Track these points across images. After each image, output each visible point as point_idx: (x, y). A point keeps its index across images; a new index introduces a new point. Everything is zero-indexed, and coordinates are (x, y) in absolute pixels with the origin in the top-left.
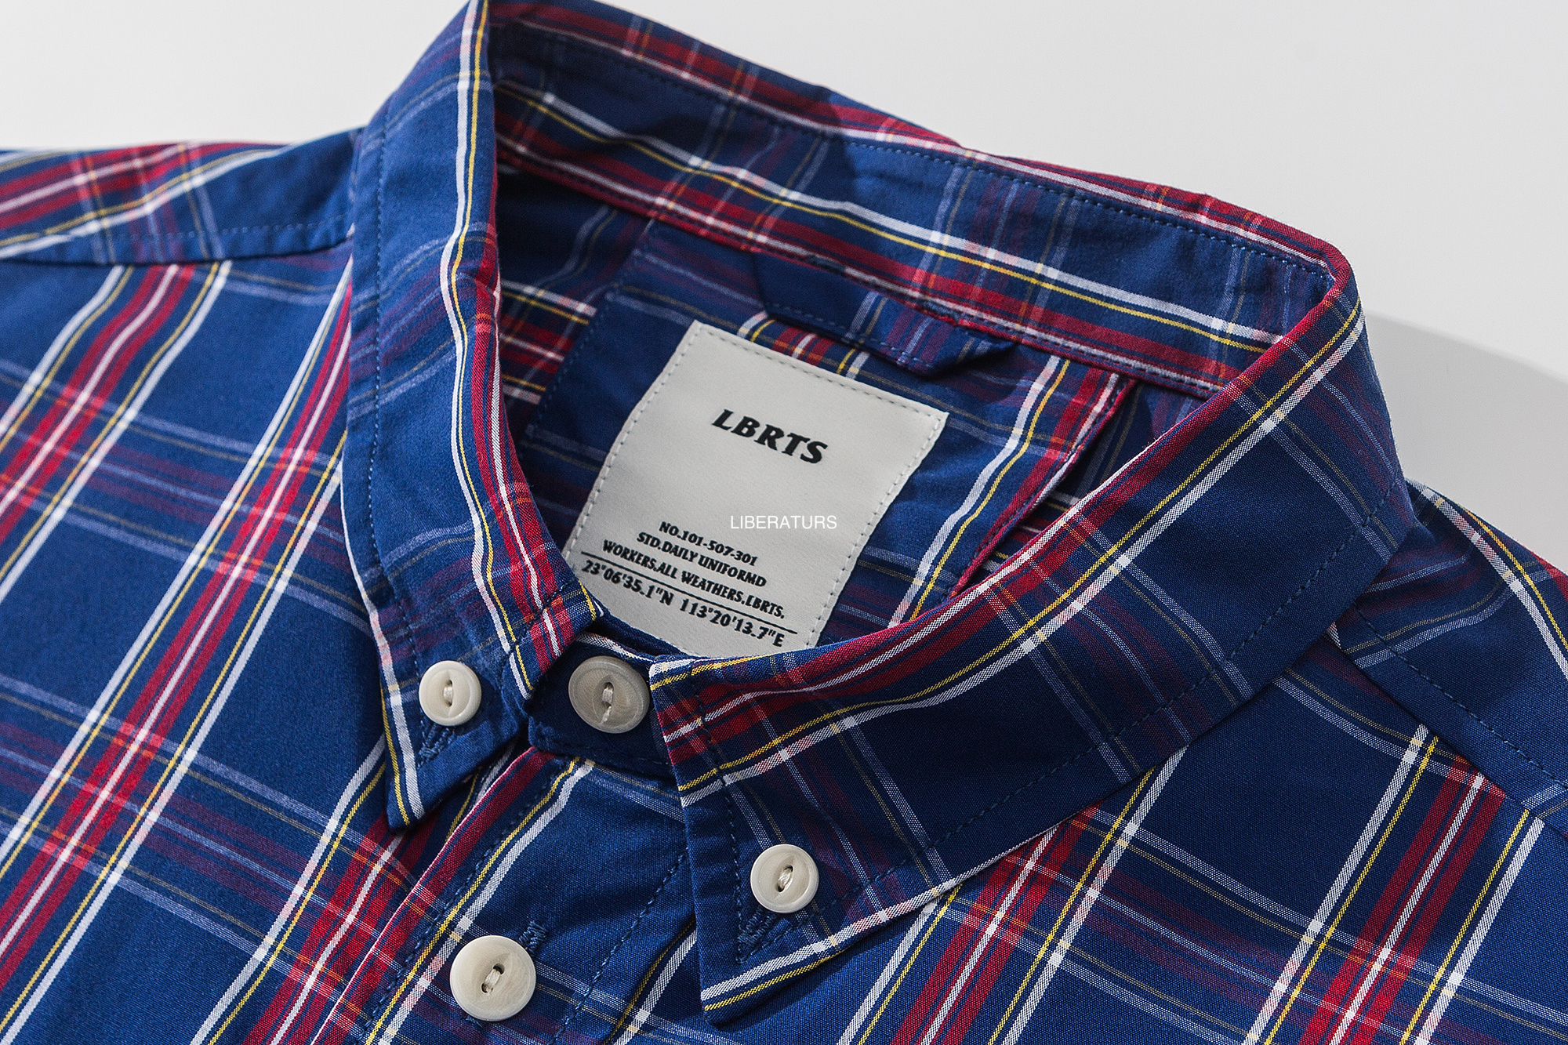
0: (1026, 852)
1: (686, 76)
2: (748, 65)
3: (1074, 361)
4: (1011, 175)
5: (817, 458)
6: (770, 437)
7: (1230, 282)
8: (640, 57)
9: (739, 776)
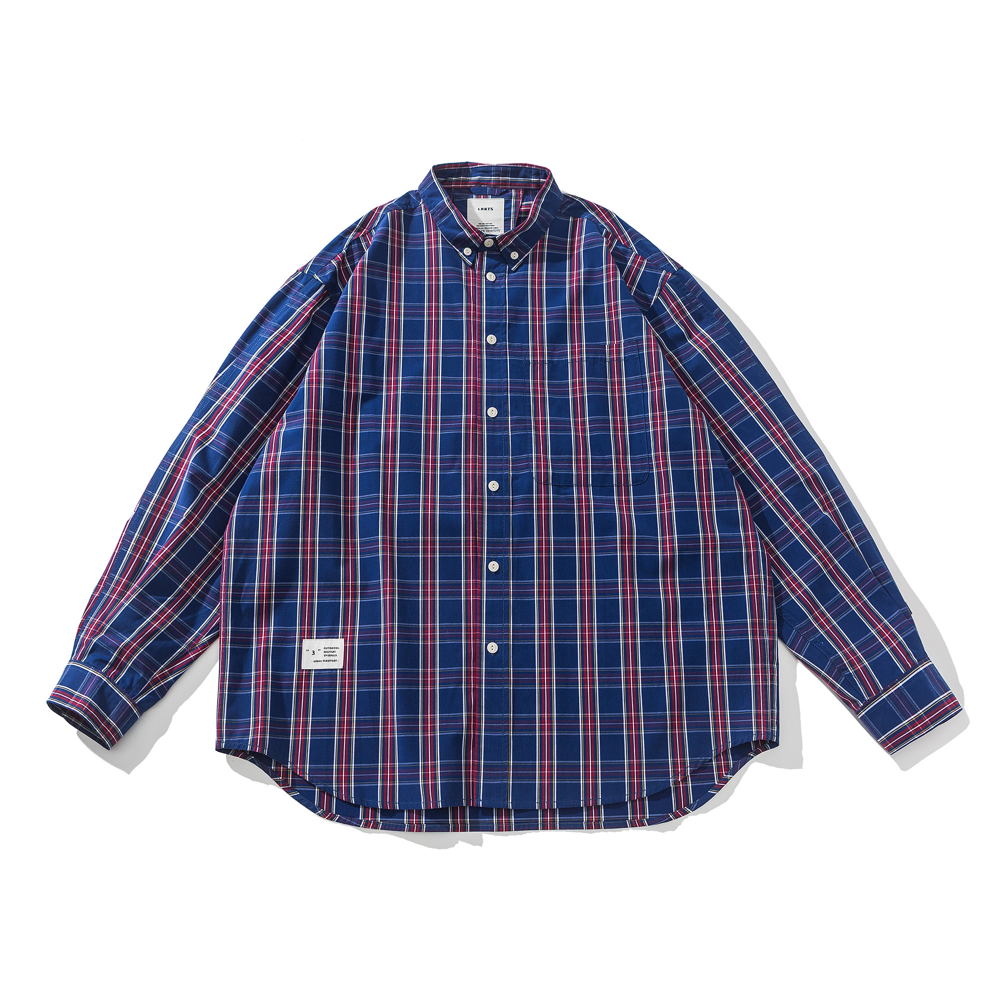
0: (538, 243)
3: (515, 188)
4: (500, 166)
5: (492, 209)
6: (486, 209)
7: (533, 174)
9: (506, 246)
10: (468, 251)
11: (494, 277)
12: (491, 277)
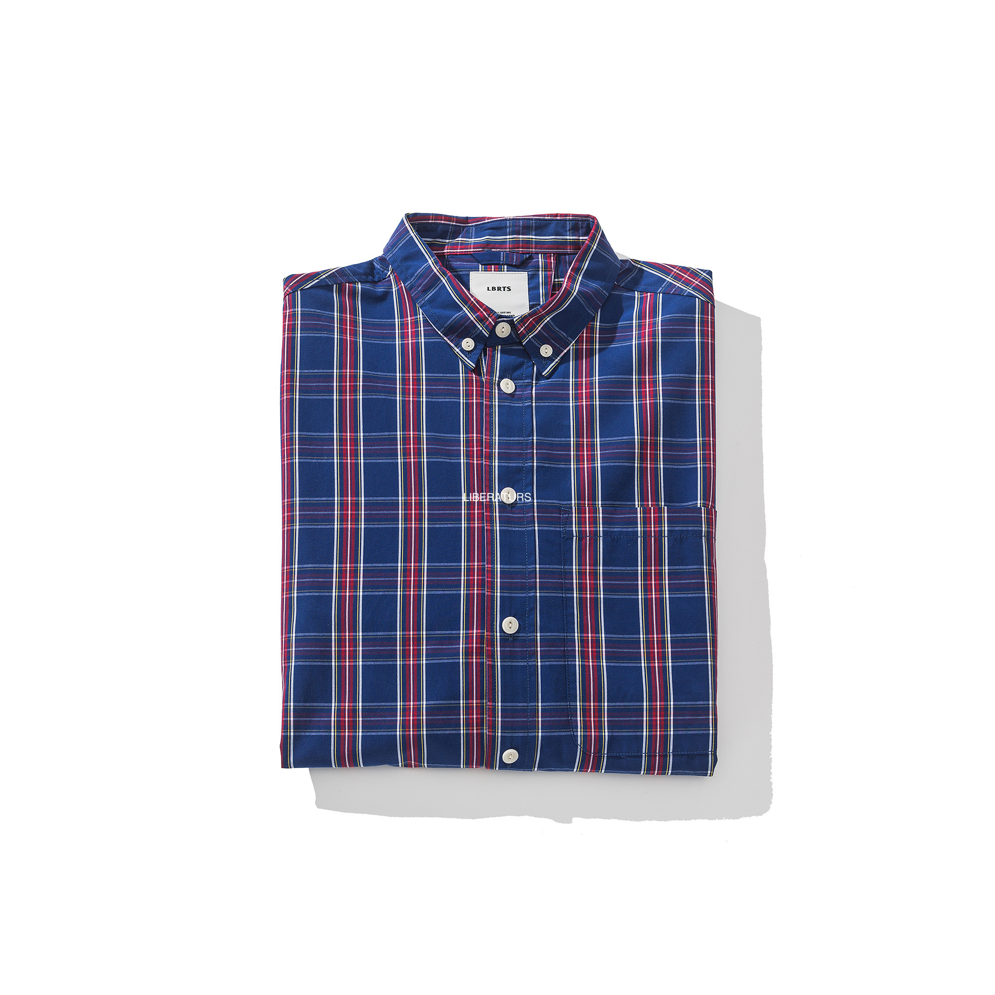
0: (583, 333)
1: (443, 222)
2: (453, 217)
3: (543, 254)
4: (519, 219)
5: (510, 290)
6: (499, 289)
7: (568, 228)
8: (433, 221)
9: (532, 335)
10: (468, 344)
11: (512, 386)
12: (508, 386)
